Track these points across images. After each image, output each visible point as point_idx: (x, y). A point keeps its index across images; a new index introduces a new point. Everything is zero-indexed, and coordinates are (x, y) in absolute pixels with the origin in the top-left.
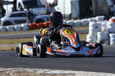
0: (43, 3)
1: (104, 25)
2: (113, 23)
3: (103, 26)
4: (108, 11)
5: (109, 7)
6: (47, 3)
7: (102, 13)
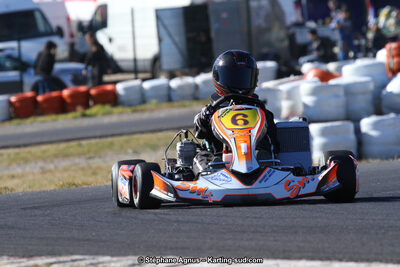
0: (54, 23)
1: (290, 95)
2: (320, 83)
3: (284, 96)
4: (286, 43)
5: (288, 28)
6: (68, 19)
7: (265, 50)
